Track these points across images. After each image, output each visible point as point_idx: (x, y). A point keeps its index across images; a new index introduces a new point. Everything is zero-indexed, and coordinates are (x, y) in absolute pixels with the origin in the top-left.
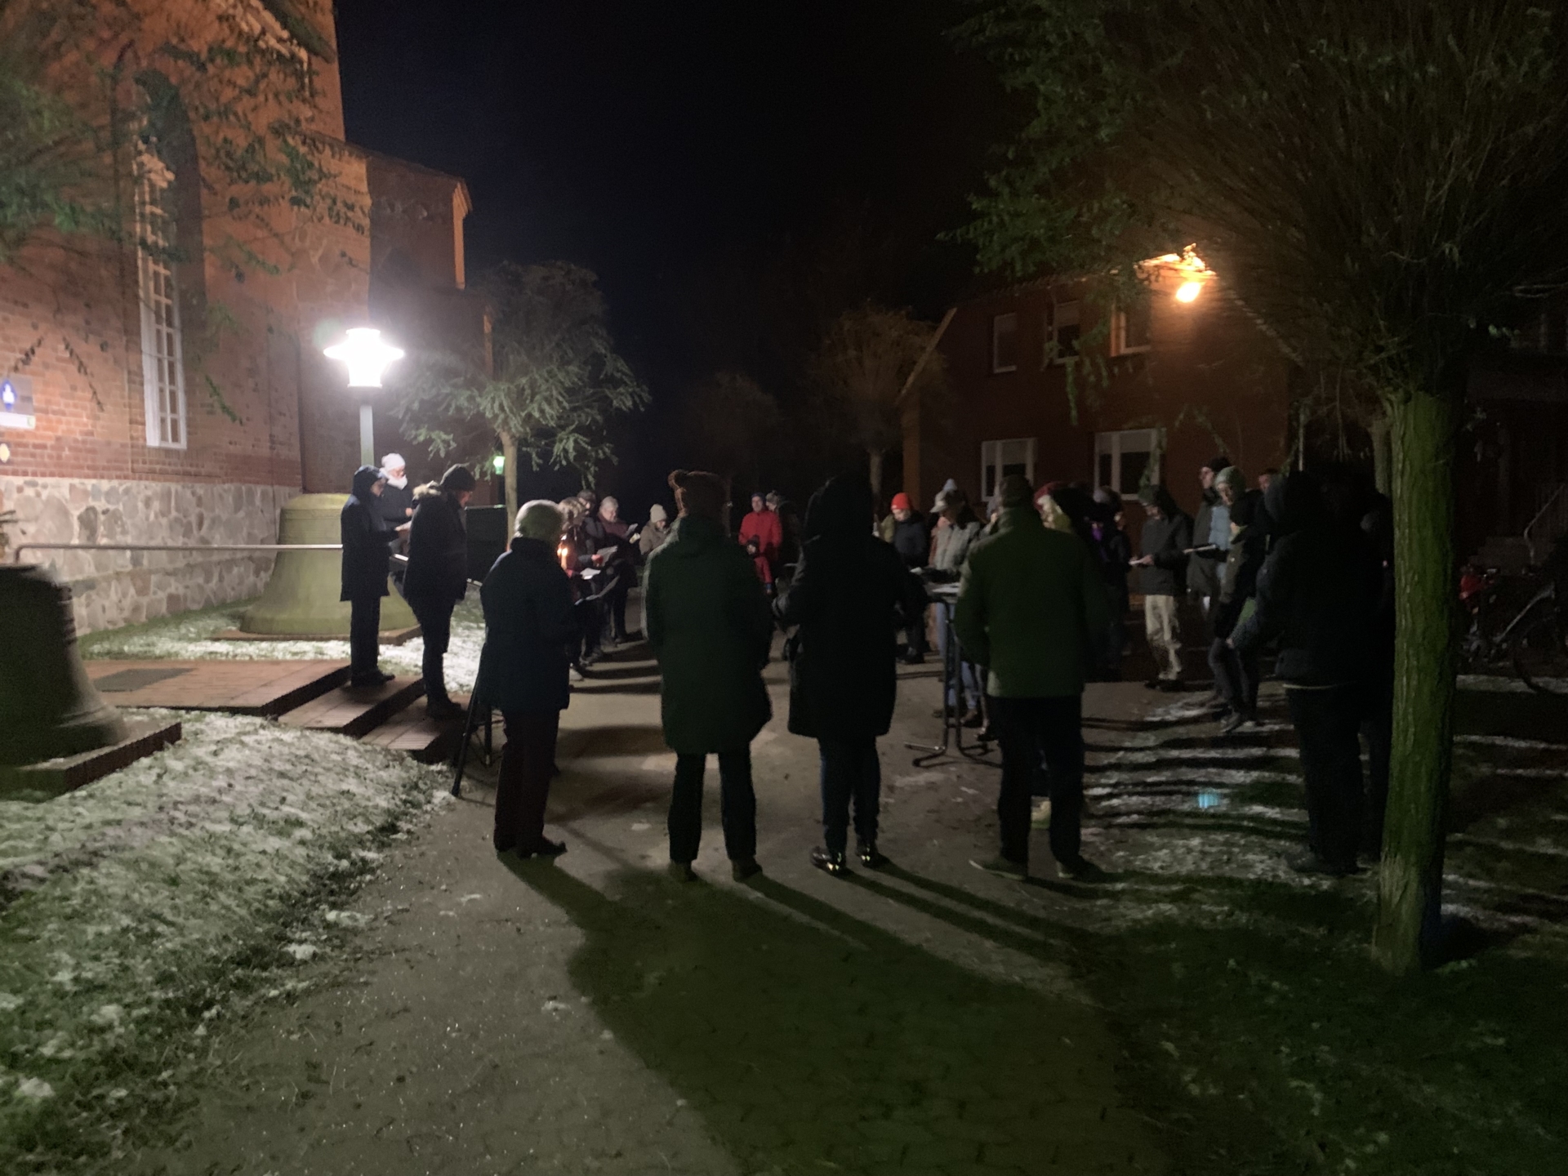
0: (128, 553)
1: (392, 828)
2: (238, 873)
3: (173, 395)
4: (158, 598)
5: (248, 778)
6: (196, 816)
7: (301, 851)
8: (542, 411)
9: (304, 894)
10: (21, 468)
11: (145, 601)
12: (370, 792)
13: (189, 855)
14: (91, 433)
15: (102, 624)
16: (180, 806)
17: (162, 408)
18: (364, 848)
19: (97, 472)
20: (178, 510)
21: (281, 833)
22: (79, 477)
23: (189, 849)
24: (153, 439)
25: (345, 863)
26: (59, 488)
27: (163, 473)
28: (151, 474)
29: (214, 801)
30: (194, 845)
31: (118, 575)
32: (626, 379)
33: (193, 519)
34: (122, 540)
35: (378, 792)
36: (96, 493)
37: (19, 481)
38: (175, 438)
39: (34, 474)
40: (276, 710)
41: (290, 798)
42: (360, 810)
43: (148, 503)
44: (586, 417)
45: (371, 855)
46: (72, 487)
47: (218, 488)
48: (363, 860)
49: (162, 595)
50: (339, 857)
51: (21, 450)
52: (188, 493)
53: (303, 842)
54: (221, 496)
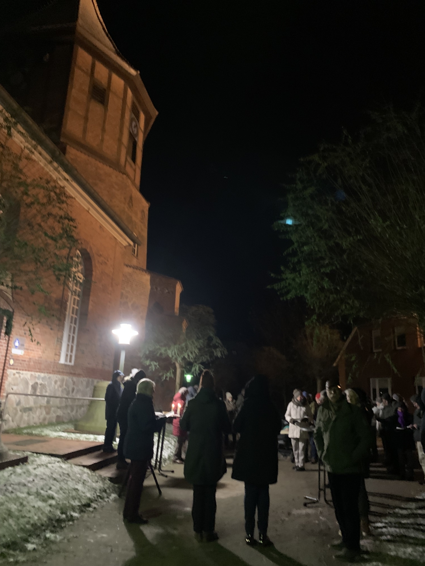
0: (46, 398)
1: (89, 505)
2: (21, 513)
3: (72, 347)
4: (53, 416)
5: (42, 479)
6: (15, 489)
7: (49, 508)
8: (188, 356)
9: (43, 525)
10: (16, 367)
11: (48, 417)
12: (85, 490)
13: (6, 503)
14: (41, 357)
15: (32, 423)
16: (12, 485)
17: (67, 351)
18: (74, 511)
19: (40, 371)
20: (66, 385)
21: (44, 500)
22: (34, 371)
23: (7, 501)
24: (62, 361)
25: (64, 516)
26: (27, 375)
27: (63, 372)
28: (59, 372)
29: (25, 485)
30: (10, 500)
31: (41, 407)
32: (220, 346)
33: (71, 389)
34: (44, 394)
35: (89, 491)
36: (38, 378)
37: (14, 371)
38: (70, 361)
39: (20, 370)
40: (67, 457)
41: (53, 488)
42: (79, 497)
43: (56, 382)
44: (204, 359)
45: (75, 515)
46: (31, 375)
47: (82, 379)
48: (72, 516)
49: (54, 415)
50: (62, 513)
51: (17, 361)
52: (70, 380)
53: (50, 506)
54: (82, 382)
